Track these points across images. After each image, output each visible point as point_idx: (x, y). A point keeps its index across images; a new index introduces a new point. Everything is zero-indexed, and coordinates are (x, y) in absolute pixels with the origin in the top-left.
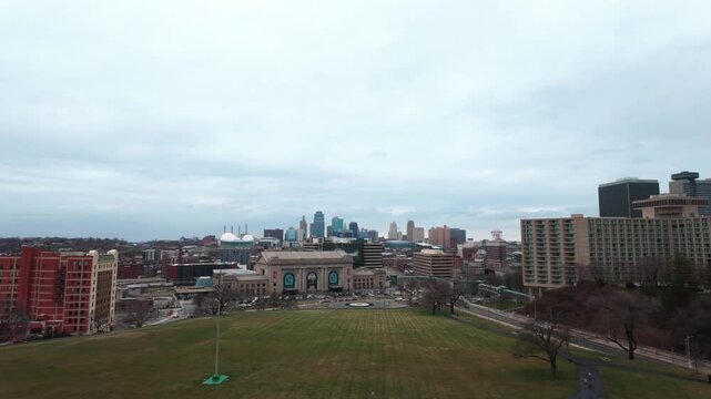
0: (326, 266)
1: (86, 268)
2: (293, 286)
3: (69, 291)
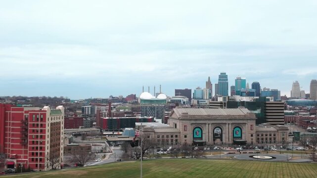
0: (231, 122)
1: (42, 120)
2: (201, 138)
3: (31, 137)
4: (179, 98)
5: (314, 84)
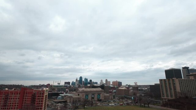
0: (97, 93)
1: (42, 94)
4: (66, 85)
5: (106, 80)
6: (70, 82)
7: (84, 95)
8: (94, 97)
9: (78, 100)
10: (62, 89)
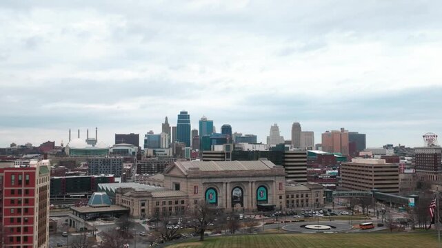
0: (254, 180)
1: (27, 183)
4: (123, 147)
5: (296, 127)
6: (137, 136)
7: (202, 189)
8: (242, 198)
9: (173, 206)
10: (106, 162)
